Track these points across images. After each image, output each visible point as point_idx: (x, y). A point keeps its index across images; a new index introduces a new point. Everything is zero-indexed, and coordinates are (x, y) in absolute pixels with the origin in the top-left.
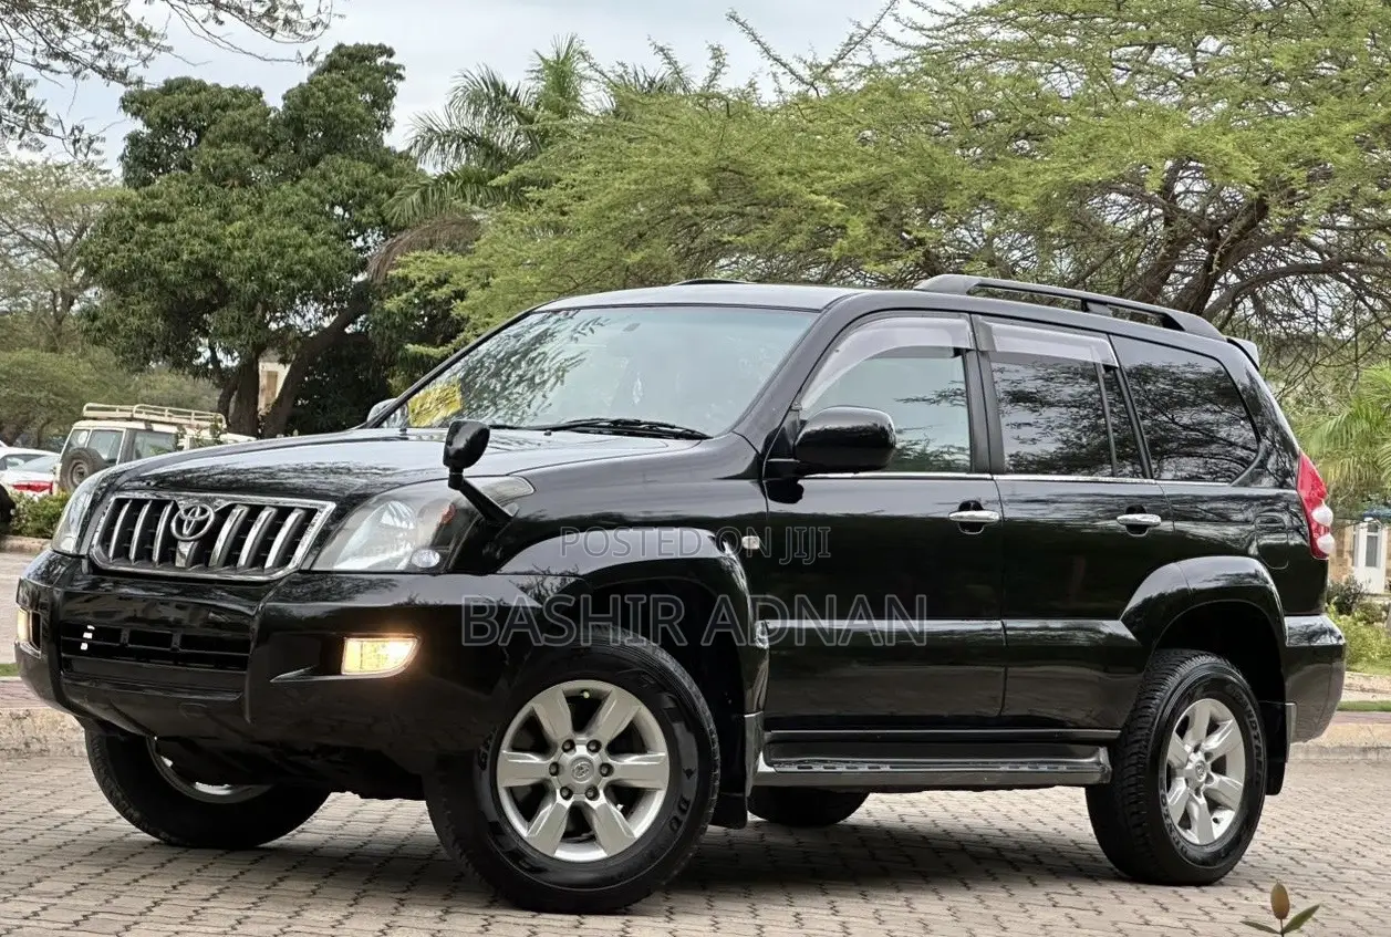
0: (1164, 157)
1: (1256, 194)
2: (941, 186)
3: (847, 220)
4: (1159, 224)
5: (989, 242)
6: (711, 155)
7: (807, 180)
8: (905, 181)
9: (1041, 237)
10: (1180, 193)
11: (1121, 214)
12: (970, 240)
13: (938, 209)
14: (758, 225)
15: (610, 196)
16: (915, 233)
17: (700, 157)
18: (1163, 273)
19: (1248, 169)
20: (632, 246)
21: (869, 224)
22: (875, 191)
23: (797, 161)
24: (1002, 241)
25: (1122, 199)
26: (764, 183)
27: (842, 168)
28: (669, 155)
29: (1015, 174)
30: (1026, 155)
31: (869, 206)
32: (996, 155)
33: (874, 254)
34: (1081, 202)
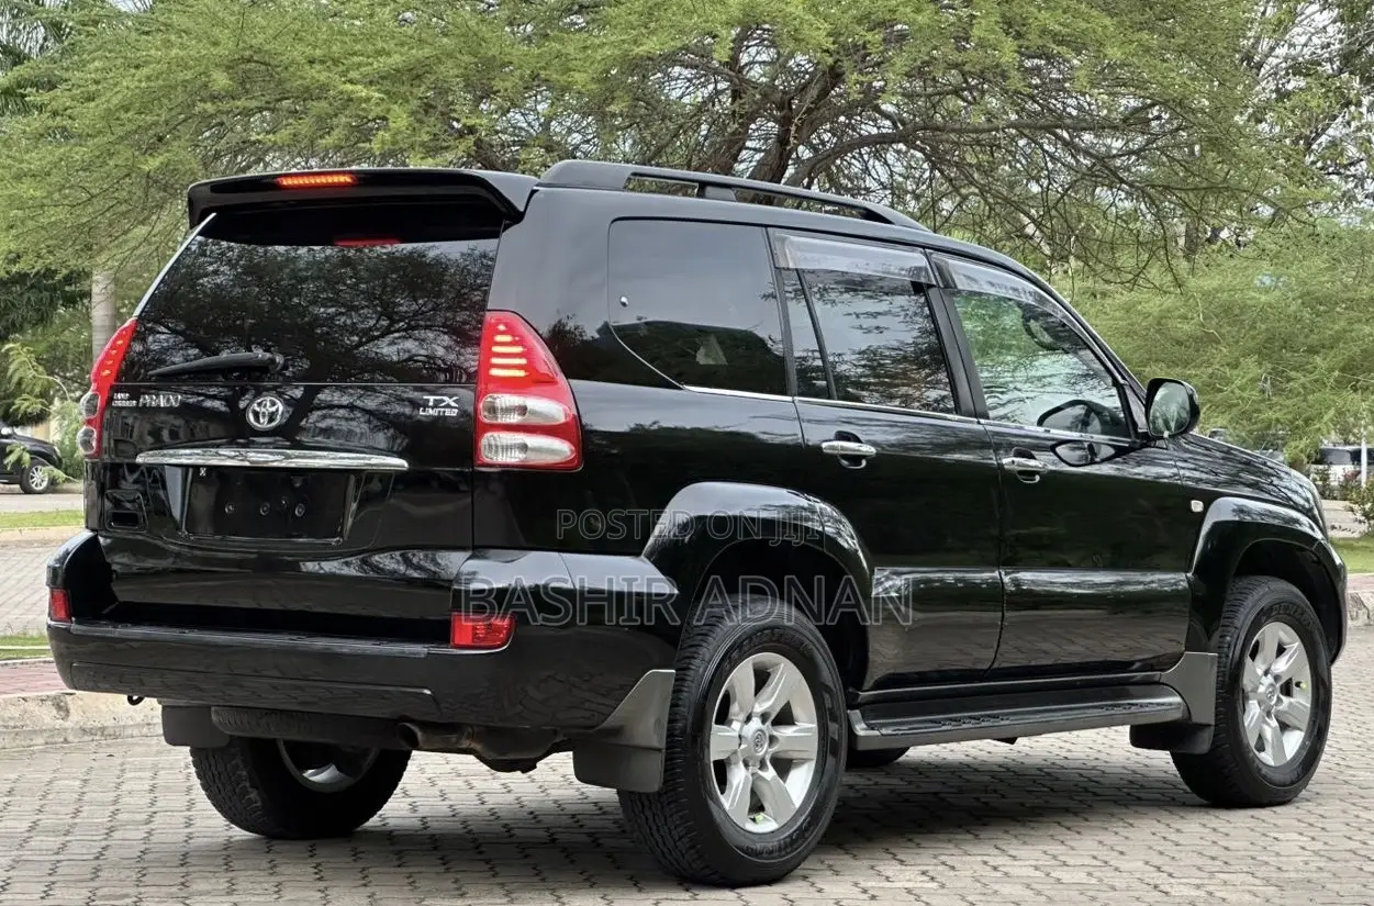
0: (729, 24)
1: (830, 61)
2: (491, 66)
3: (388, 110)
4: (726, 100)
5: (546, 126)
6: (231, 45)
7: (342, 68)
8: (450, 63)
9: (603, 118)
10: (746, 65)
11: (687, 88)
12: (525, 125)
13: (488, 94)
14: (290, 121)
15: (120, 96)
16: (464, 120)
17: (220, 48)
18: (734, 151)
19: (819, 34)
20: (151, 150)
21: (413, 113)
22: (418, 77)
23: (330, 47)
24: (560, 123)
25: (687, 73)
26: (294, 74)
27: (380, 53)
28: (183, 47)
29: (570, 50)
30: (581, 29)
31: (411, 93)
32: (549, 31)
33: (420, 145)
34: (644, 76)
